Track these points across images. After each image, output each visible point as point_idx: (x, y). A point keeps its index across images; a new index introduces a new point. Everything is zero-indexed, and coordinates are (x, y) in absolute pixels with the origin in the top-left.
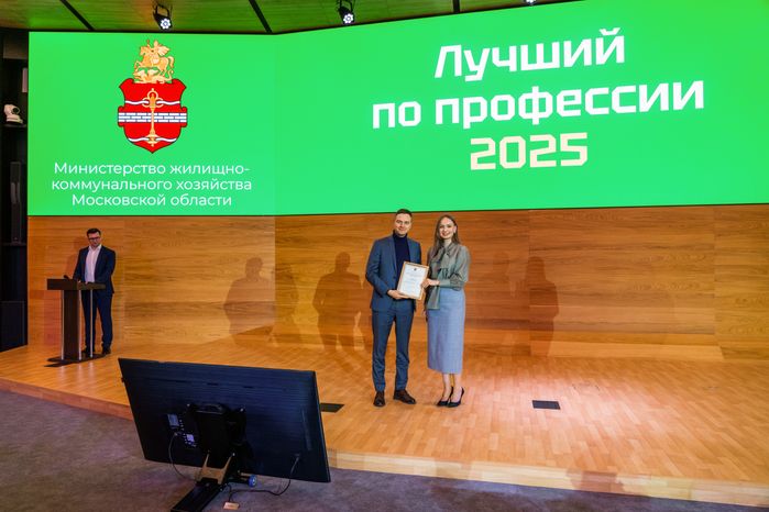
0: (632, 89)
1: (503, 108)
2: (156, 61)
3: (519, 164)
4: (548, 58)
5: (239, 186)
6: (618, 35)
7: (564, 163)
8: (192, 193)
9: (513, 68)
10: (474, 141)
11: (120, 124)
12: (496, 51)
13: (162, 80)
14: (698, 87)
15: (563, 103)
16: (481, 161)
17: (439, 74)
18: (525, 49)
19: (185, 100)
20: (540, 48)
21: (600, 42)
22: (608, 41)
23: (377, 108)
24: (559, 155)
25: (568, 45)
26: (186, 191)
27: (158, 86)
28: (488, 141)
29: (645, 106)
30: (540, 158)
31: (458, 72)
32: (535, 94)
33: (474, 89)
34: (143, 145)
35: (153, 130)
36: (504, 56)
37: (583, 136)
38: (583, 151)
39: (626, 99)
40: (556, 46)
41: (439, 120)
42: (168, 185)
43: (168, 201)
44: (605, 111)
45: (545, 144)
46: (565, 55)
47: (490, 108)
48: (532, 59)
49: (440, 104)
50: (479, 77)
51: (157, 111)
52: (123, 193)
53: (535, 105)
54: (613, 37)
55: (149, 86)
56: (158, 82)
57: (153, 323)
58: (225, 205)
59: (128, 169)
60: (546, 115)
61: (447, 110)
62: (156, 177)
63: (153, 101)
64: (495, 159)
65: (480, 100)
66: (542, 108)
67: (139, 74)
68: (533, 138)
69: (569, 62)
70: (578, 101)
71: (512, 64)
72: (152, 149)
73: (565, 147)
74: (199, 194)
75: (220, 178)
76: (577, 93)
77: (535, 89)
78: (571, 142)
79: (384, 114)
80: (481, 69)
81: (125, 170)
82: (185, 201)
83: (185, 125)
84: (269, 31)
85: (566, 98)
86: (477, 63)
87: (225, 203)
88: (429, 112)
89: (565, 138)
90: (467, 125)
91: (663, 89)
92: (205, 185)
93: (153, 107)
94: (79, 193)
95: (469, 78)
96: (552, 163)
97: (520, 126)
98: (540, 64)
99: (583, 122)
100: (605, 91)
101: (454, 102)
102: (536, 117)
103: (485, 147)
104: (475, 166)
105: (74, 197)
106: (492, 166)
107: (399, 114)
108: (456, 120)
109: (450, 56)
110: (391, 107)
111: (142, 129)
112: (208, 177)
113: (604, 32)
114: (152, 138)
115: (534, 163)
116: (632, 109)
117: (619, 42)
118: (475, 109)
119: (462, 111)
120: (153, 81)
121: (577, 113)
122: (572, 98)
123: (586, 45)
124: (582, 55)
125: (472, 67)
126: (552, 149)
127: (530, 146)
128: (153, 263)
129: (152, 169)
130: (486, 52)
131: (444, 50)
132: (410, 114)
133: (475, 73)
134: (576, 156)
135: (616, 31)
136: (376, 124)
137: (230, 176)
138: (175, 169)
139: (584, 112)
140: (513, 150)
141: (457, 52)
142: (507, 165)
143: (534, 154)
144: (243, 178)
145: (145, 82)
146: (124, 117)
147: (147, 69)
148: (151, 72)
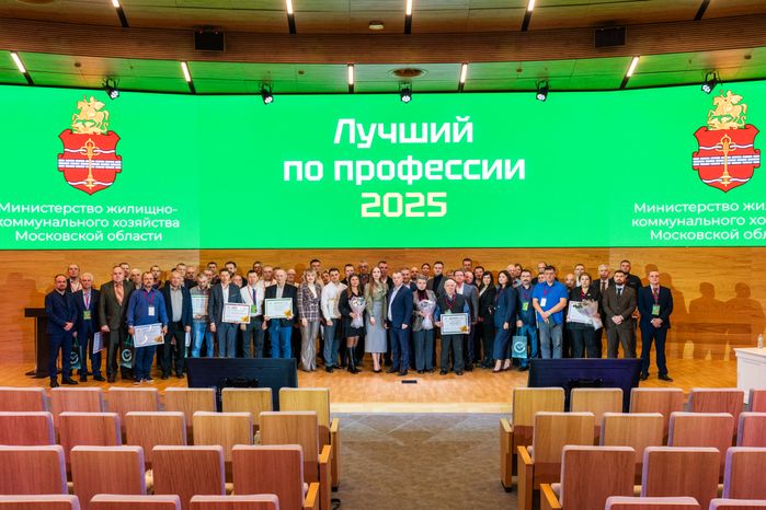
0: (477, 162)
1: (386, 170)
3: (398, 214)
4: (419, 135)
5: (169, 223)
6: (469, 121)
7: (431, 214)
8: (127, 230)
9: (394, 141)
10: (364, 195)
11: (60, 170)
12: (381, 126)
13: (98, 131)
14: (521, 164)
15: (431, 169)
16: (369, 210)
17: (337, 140)
18: (402, 126)
19: (119, 151)
20: (413, 126)
21: (456, 125)
22: (462, 125)
23: (287, 165)
24: (426, 208)
25: (433, 126)
26: (121, 228)
27: (94, 136)
28: (375, 195)
29: (486, 175)
30: (413, 210)
31: (352, 140)
32: (410, 162)
33: (364, 154)
34: (83, 188)
35: (90, 175)
36: (388, 131)
37: (444, 195)
38: (443, 205)
39: (474, 170)
40: (425, 126)
41: (337, 177)
42: (104, 223)
43: (105, 237)
44: (459, 177)
45: (417, 200)
46: (431, 134)
47: (376, 170)
48: (408, 135)
49: (338, 164)
50: (368, 145)
51: (94, 158)
52: (63, 230)
53: (410, 170)
54: (465, 123)
55: (87, 136)
56: (95, 133)
58: (157, 240)
59: (68, 209)
60: (418, 177)
61: (344, 169)
62: (94, 216)
63: (90, 149)
64: (379, 209)
65: (369, 163)
66: (415, 173)
67: (77, 125)
68: (408, 195)
69: (435, 139)
70: (440, 169)
71: (392, 137)
72: (90, 192)
73: (431, 203)
74: (134, 230)
75: (152, 217)
76: (440, 163)
77: (410, 157)
78: (435, 199)
79: (293, 169)
80: (369, 139)
81: (65, 209)
82: (120, 237)
83: (120, 171)
84: (193, 93)
85: (432, 166)
86: (367, 134)
87: (156, 238)
88: (329, 171)
89: (431, 195)
90: (359, 183)
91: (498, 163)
92: (138, 223)
93: (90, 155)
94: (22, 230)
95: (360, 146)
96: (422, 214)
97: (399, 185)
98: (414, 139)
99: (443, 185)
100: (459, 162)
101: (349, 164)
102: (410, 178)
103: (373, 200)
104: (365, 214)
105: (17, 233)
106: (377, 215)
107: (305, 170)
108: (350, 177)
109: (346, 127)
110: (299, 164)
111: (81, 174)
112: (140, 216)
113: (459, 118)
114: (90, 182)
115: (409, 214)
116: (477, 177)
117: (469, 127)
118: (365, 170)
119: (356, 171)
120: (90, 132)
121: (439, 177)
122: (436, 166)
123: (446, 127)
124: (444, 134)
125: (363, 137)
126: (421, 203)
127: (406, 201)
129: (90, 209)
130: (373, 126)
131: (342, 122)
132: (314, 171)
133: (365, 142)
134: (439, 209)
135: (467, 119)
136: (287, 177)
137: (165, 216)
138: (111, 210)
139: (444, 177)
140: (393, 202)
141: (351, 125)
142: (388, 214)
143: (409, 206)
144: (172, 217)
145: (83, 132)
146: (63, 163)
147: (84, 122)
148: (88, 124)
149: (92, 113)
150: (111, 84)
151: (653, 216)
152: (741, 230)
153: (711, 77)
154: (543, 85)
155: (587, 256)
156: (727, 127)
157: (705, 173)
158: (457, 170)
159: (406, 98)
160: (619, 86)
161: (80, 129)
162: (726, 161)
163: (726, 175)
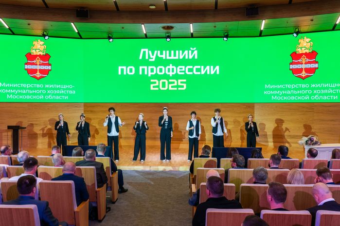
0: (199, 67)
1: (161, 70)
2: (39, 47)
3: (166, 89)
4: (175, 55)
5: (71, 92)
6: (196, 50)
7: (179, 89)
8: (53, 94)
9: (164, 58)
10: (152, 81)
11: (26, 69)
12: (159, 52)
13: (42, 54)
14: (217, 68)
16: (154, 87)
17: (141, 57)
18: (168, 52)
19: (50, 61)
20: (172, 52)
21: (190, 52)
22: (193, 51)
23: (120, 68)
24: (178, 86)
25: (181, 52)
26: (51, 94)
27: (40, 56)
28: (156, 81)
29: (203, 72)
30: (172, 87)
31: (147, 58)
32: (171, 67)
33: (152, 64)
34: (35, 77)
35: (38, 72)
36: (161, 54)
37: (185, 80)
38: (185, 85)
39: (198, 70)
40: (177, 52)
41: (141, 73)
42: (44, 92)
43: (44, 97)
44: (191, 73)
45: (174, 83)
46: (180, 55)
47: (157, 70)
48: (170, 55)
49: (141, 68)
50: (153, 60)
52: (27, 94)
53: (171, 70)
55: (37, 56)
56: (40, 54)
58: (66, 99)
60: (174, 73)
61: (143, 70)
62: (40, 89)
63: (38, 61)
64: (158, 87)
65: (154, 67)
66: (173, 71)
68: (170, 81)
69: (181, 57)
70: (183, 70)
71: (164, 56)
72: (38, 79)
73: (179, 84)
74: (56, 95)
75: (64, 89)
76: (183, 67)
77: (171, 65)
78: (181, 82)
79: (122, 70)
80: (154, 57)
81: (28, 86)
82: (50, 97)
83: (50, 70)
84: (81, 38)
85: (180, 69)
86: (153, 55)
88: (137, 70)
90: (149, 75)
91: (208, 67)
92: (58, 92)
93: (38, 63)
94: (10, 94)
95: (150, 60)
96: (176, 89)
97: (166, 77)
98: (172, 57)
99: (185, 76)
100: (191, 67)
101: (146, 68)
102: (171, 74)
103: (155, 83)
104: (152, 88)
105: (8, 95)
106: (157, 89)
107: (127, 70)
108: (146, 73)
109: (144, 52)
110: (125, 68)
111: (35, 71)
112: (59, 89)
113: (191, 49)
114: (38, 75)
115: (170, 88)
116: (199, 73)
117: (196, 52)
118: (152, 70)
119: (148, 71)
120: (38, 54)
121: (183, 73)
122: (182, 69)
123: (186, 52)
124: (185, 55)
125: (151, 57)
126: (176, 84)
127: (169, 83)
128: (38, 119)
129: (38, 86)
130: (156, 52)
131: (142, 50)
132: (131, 70)
133: (152, 58)
134: (183, 87)
135: (195, 49)
136: (120, 73)
137: (69, 89)
138: (47, 86)
139: (185, 73)
140: (164, 84)
141: (147, 51)
142: (162, 89)
143: (170, 85)
144: (72, 90)
145: (35, 54)
146: (27, 67)
147: (36, 50)
148: (37, 51)
149: (39, 46)
150: (45, 33)
151: (273, 90)
152: (310, 96)
153: (297, 30)
154: (226, 34)
155: (245, 106)
156: (304, 52)
157: (295, 71)
158: (190, 70)
159: (168, 40)
160: (258, 35)
161: (34, 52)
162: (304, 66)
163: (304, 72)
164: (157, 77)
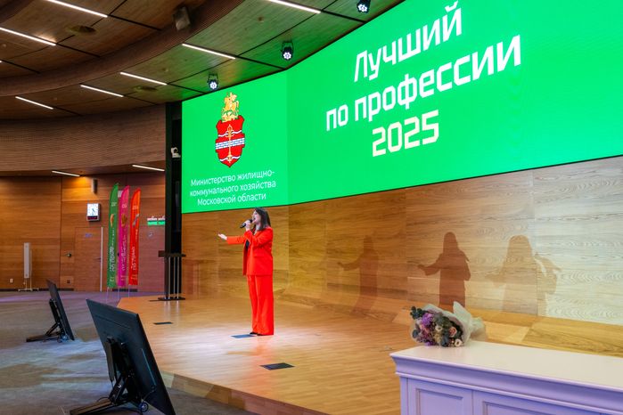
0: (467, 59)
1: (389, 98)
3: (399, 147)
4: (413, 46)
5: (270, 185)
6: (457, 7)
7: (426, 141)
9: (395, 61)
10: (374, 132)
11: (217, 151)
12: (385, 49)
13: (234, 117)
14: (516, 42)
15: (423, 85)
16: (378, 148)
17: (356, 79)
18: (400, 42)
19: (245, 129)
20: (409, 38)
21: (445, 19)
22: (451, 15)
23: (328, 115)
24: (421, 135)
25: (426, 29)
26: (245, 192)
27: (232, 122)
28: (381, 130)
29: (477, 74)
30: (410, 140)
31: (366, 74)
32: (407, 81)
33: (374, 86)
34: (226, 163)
35: (230, 152)
36: (389, 52)
37: (436, 113)
38: (435, 127)
39: (466, 70)
40: (418, 32)
41: (357, 117)
42: (236, 188)
43: (236, 199)
44: (449, 85)
45: (413, 126)
46: (424, 39)
47: (382, 101)
48: (404, 50)
49: (356, 104)
50: (376, 75)
51: (232, 139)
52: (218, 196)
53: (407, 91)
54: (453, 11)
55: (228, 123)
56: (232, 120)
57: (230, 283)
58: (263, 200)
59: (219, 180)
60: (414, 98)
61: (361, 108)
62: (231, 184)
64: (385, 145)
65: (377, 94)
66: (411, 93)
67: (224, 116)
68: (407, 122)
69: (426, 45)
70: (432, 81)
71: (393, 58)
72: (230, 165)
73: (426, 127)
74: (251, 192)
75: (260, 181)
76: (432, 73)
77: (407, 76)
78: (428, 121)
79: (331, 118)
80: (375, 68)
82: (244, 198)
83: (243, 146)
84: (283, 69)
85: (425, 80)
86: (375, 64)
87: (262, 198)
88: (352, 112)
89: (425, 116)
90: (370, 119)
91: (489, 52)
92: (253, 186)
93: (230, 137)
94: (200, 198)
95: (371, 77)
96: (418, 143)
97: (399, 114)
98: (409, 53)
99: (437, 101)
100: (449, 66)
101: (364, 100)
102: (407, 102)
103: (380, 136)
104: (376, 153)
105: (198, 201)
106: (384, 152)
107: (338, 117)
108: (365, 115)
109: (362, 61)
110: (334, 112)
111: (225, 152)
112: (254, 180)
113: (448, 9)
114: (230, 158)
115: (408, 145)
116: (467, 79)
117: (458, 16)
118: (375, 104)
119: (368, 107)
120: (230, 119)
121: (432, 92)
122: (429, 79)
123: (436, 25)
124: (434, 35)
125: (373, 67)
126: (416, 130)
127: (405, 130)
129: (230, 179)
130: (379, 52)
131: (359, 56)
132: (343, 116)
133: (374, 72)
134: (431, 133)
135: (456, 4)
136: (328, 127)
137: (266, 179)
139: (436, 90)
140: (395, 134)
141: (365, 57)
143: (407, 136)
144: (271, 179)
145: (226, 121)
146: (218, 146)
147: (227, 112)
148: (229, 113)
149: (231, 105)
158: (447, 77)
161: (225, 118)
164: (384, 119)
